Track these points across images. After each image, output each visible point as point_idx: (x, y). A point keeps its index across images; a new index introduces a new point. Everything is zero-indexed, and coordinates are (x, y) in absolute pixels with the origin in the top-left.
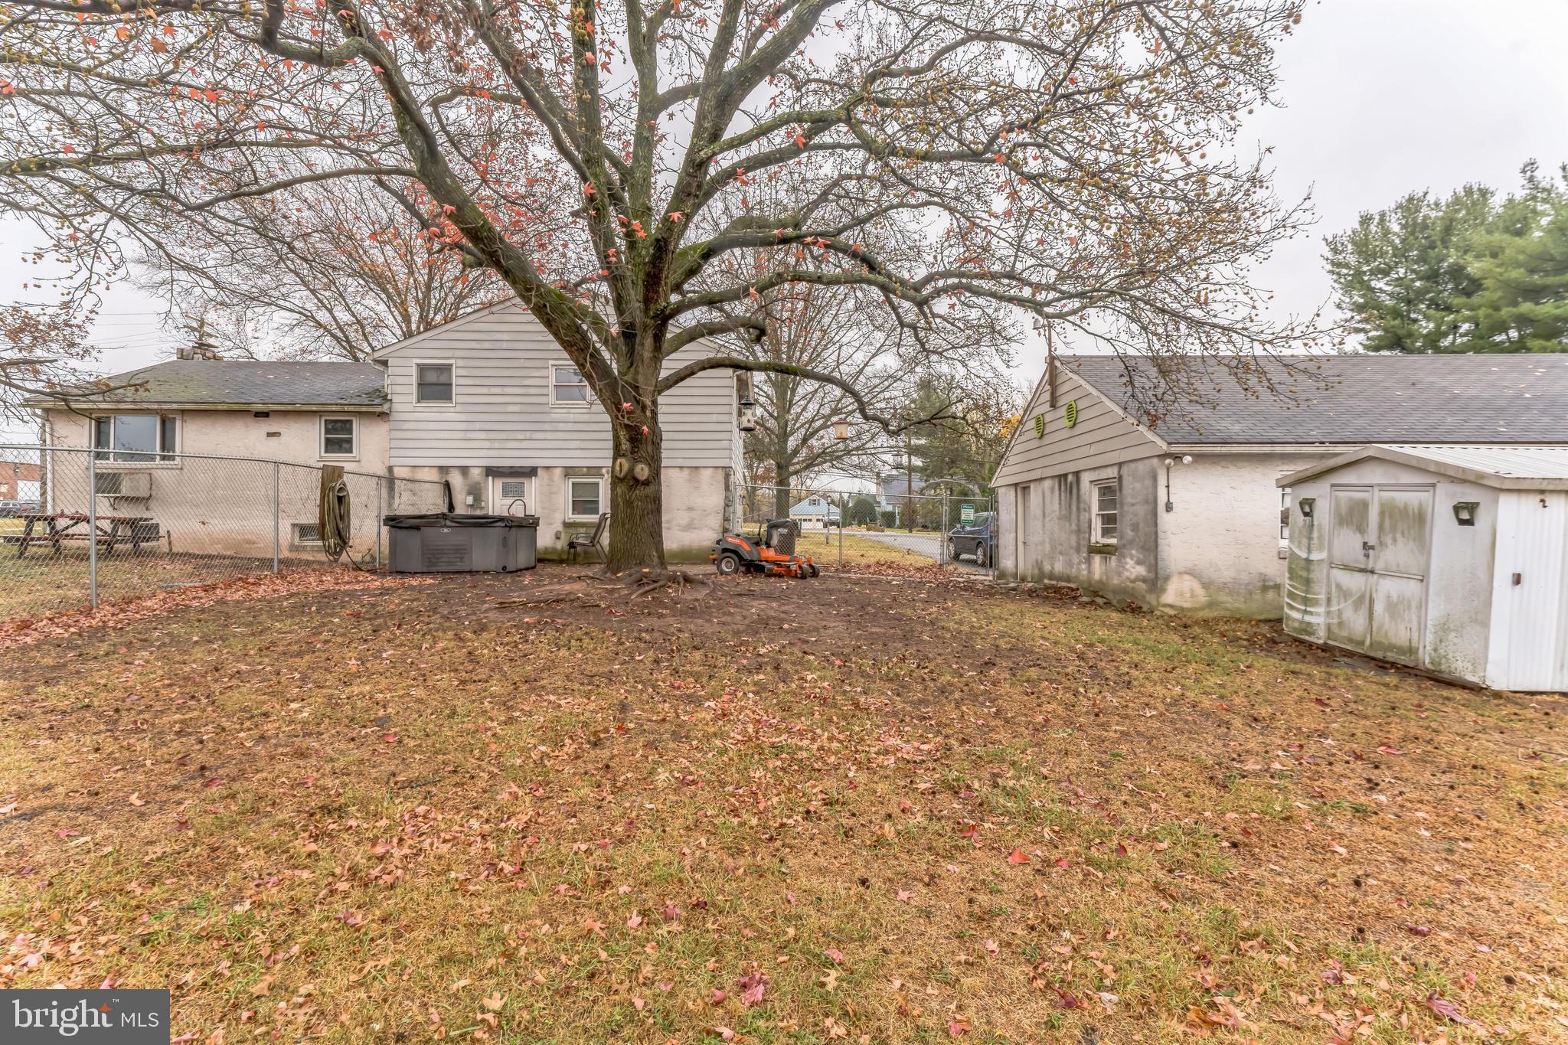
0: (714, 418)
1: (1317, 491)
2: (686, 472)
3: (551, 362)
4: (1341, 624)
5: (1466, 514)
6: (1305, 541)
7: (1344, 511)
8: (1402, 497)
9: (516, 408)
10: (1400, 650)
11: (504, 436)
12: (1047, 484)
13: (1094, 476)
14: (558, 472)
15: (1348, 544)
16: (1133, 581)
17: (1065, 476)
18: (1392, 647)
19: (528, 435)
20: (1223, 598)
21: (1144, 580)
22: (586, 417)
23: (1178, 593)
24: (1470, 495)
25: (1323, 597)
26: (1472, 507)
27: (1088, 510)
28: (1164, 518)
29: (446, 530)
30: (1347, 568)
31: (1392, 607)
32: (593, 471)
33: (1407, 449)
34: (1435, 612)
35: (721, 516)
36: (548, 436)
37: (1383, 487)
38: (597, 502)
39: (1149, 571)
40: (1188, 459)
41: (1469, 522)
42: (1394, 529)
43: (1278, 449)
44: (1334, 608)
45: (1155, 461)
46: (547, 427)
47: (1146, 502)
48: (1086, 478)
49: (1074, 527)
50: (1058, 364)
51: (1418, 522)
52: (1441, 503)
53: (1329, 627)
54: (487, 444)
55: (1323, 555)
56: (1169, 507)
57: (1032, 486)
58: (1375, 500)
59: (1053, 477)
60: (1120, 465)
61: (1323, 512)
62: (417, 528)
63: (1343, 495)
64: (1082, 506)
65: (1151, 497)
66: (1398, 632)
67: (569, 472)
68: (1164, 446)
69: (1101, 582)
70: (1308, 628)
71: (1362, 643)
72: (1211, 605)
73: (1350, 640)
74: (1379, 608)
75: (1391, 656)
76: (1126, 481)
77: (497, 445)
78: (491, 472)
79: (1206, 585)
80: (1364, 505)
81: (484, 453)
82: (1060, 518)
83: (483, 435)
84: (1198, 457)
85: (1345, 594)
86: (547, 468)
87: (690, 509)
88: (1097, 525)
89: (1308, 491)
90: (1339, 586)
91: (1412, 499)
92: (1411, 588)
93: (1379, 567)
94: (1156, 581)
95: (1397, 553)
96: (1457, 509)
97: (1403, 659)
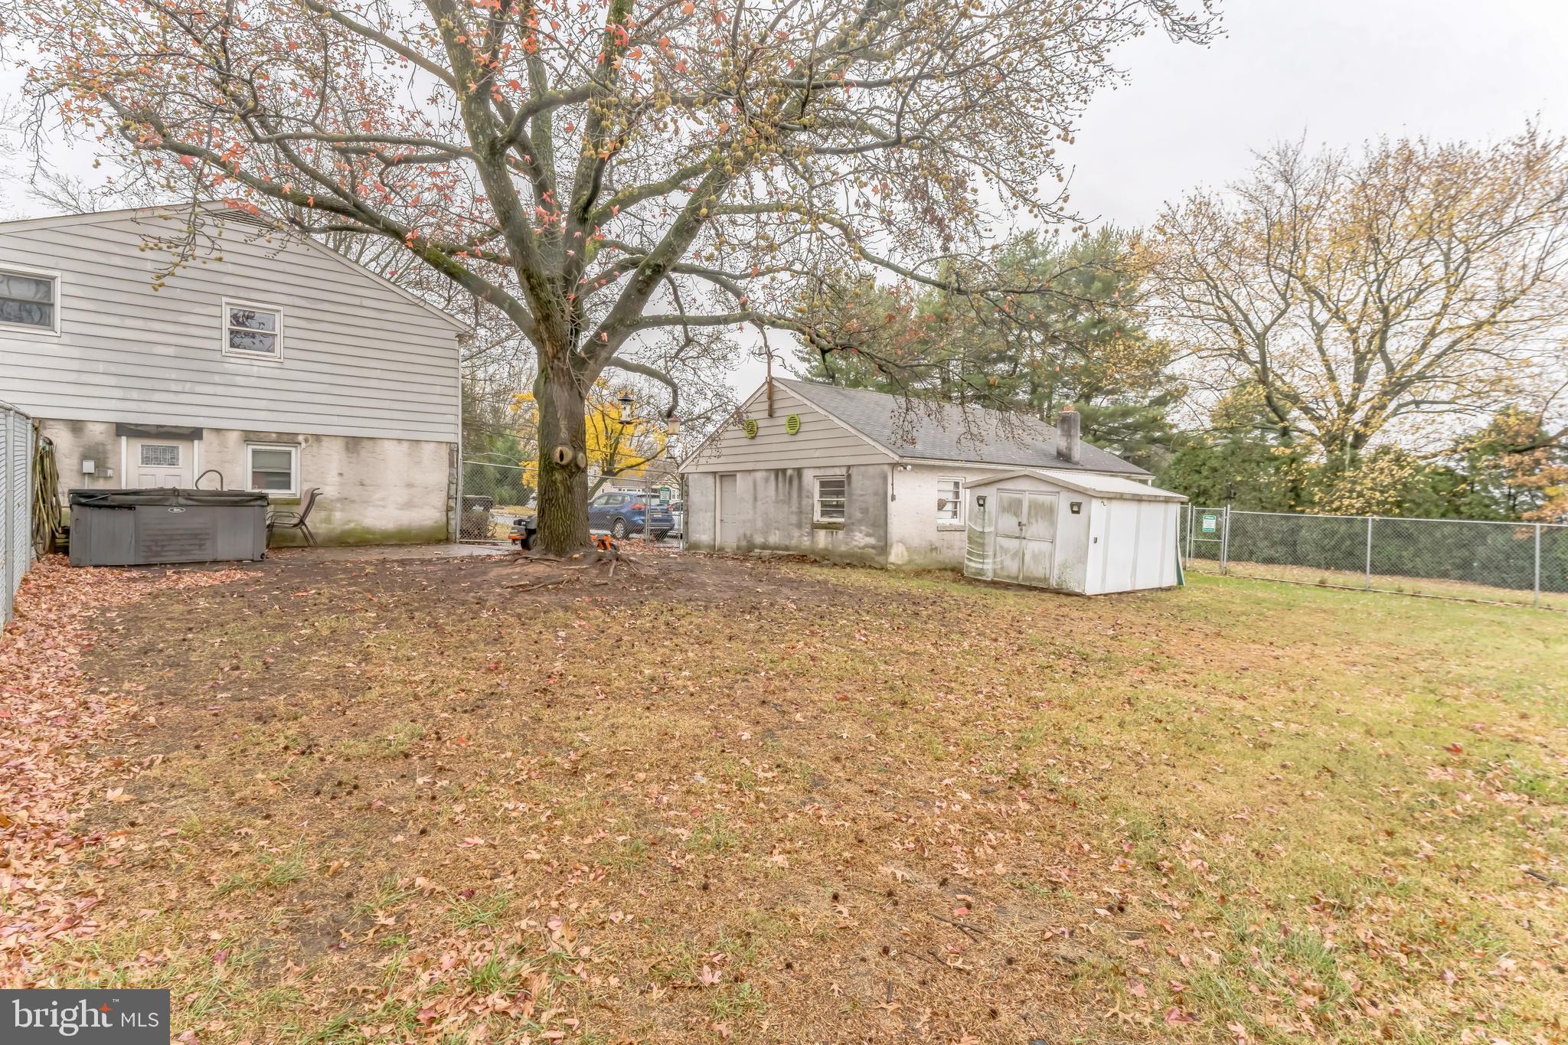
0: (438, 390)
1: (990, 493)
2: (405, 445)
3: (225, 299)
4: (1002, 568)
5: (1076, 508)
6: (980, 521)
7: (1005, 504)
8: (1041, 498)
9: (170, 351)
10: (1039, 580)
11: (148, 384)
12: (759, 475)
13: (818, 472)
14: (233, 438)
15: (1009, 523)
16: (863, 548)
17: (784, 471)
18: (1034, 579)
19: (188, 387)
20: (915, 557)
21: (873, 547)
22: (277, 373)
23: (897, 555)
24: (1077, 499)
25: (991, 553)
26: (1079, 505)
27: (810, 496)
28: (891, 505)
29: (176, 510)
30: (1007, 536)
31: (1035, 557)
32: (285, 438)
33: (1038, 471)
34: (1059, 559)
35: (444, 494)
36: (220, 390)
37: (1031, 492)
38: (289, 475)
39: (879, 540)
40: (909, 467)
41: (1078, 512)
42: (1036, 515)
43: (950, 464)
44: (998, 559)
45: (886, 468)
46: (217, 379)
47: (876, 494)
48: (808, 476)
49: (794, 508)
50: (775, 383)
51: (1049, 512)
52: (1063, 502)
53: (995, 571)
54: (118, 393)
55: (992, 529)
56: (893, 498)
57: (739, 476)
58: (1026, 499)
59: (767, 470)
60: (849, 467)
61: (992, 504)
62: (130, 507)
63: (1005, 495)
64: (804, 494)
65: (881, 492)
66: (1036, 570)
67: (249, 437)
68: (897, 458)
69: (826, 549)
70: (981, 572)
71: (1017, 578)
72: (910, 561)
73: (1009, 577)
74: (1027, 558)
75: (1034, 584)
76: (854, 478)
77: (135, 395)
78: (123, 430)
79: (908, 549)
80: (1020, 502)
81: (112, 405)
82: (777, 502)
83: (113, 381)
84: (915, 466)
85: (1005, 551)
86: (218, 430)
87: (410, 485)
88: (818, 508)
89: (982, 492)
90: (1001, 547)
91: (1046, 499)
92: (1046, 547)
93: (1028, 536)
94: (884, 548)
95: (1038, 528)
96: (1072, 505)
97: (1041, 585)
